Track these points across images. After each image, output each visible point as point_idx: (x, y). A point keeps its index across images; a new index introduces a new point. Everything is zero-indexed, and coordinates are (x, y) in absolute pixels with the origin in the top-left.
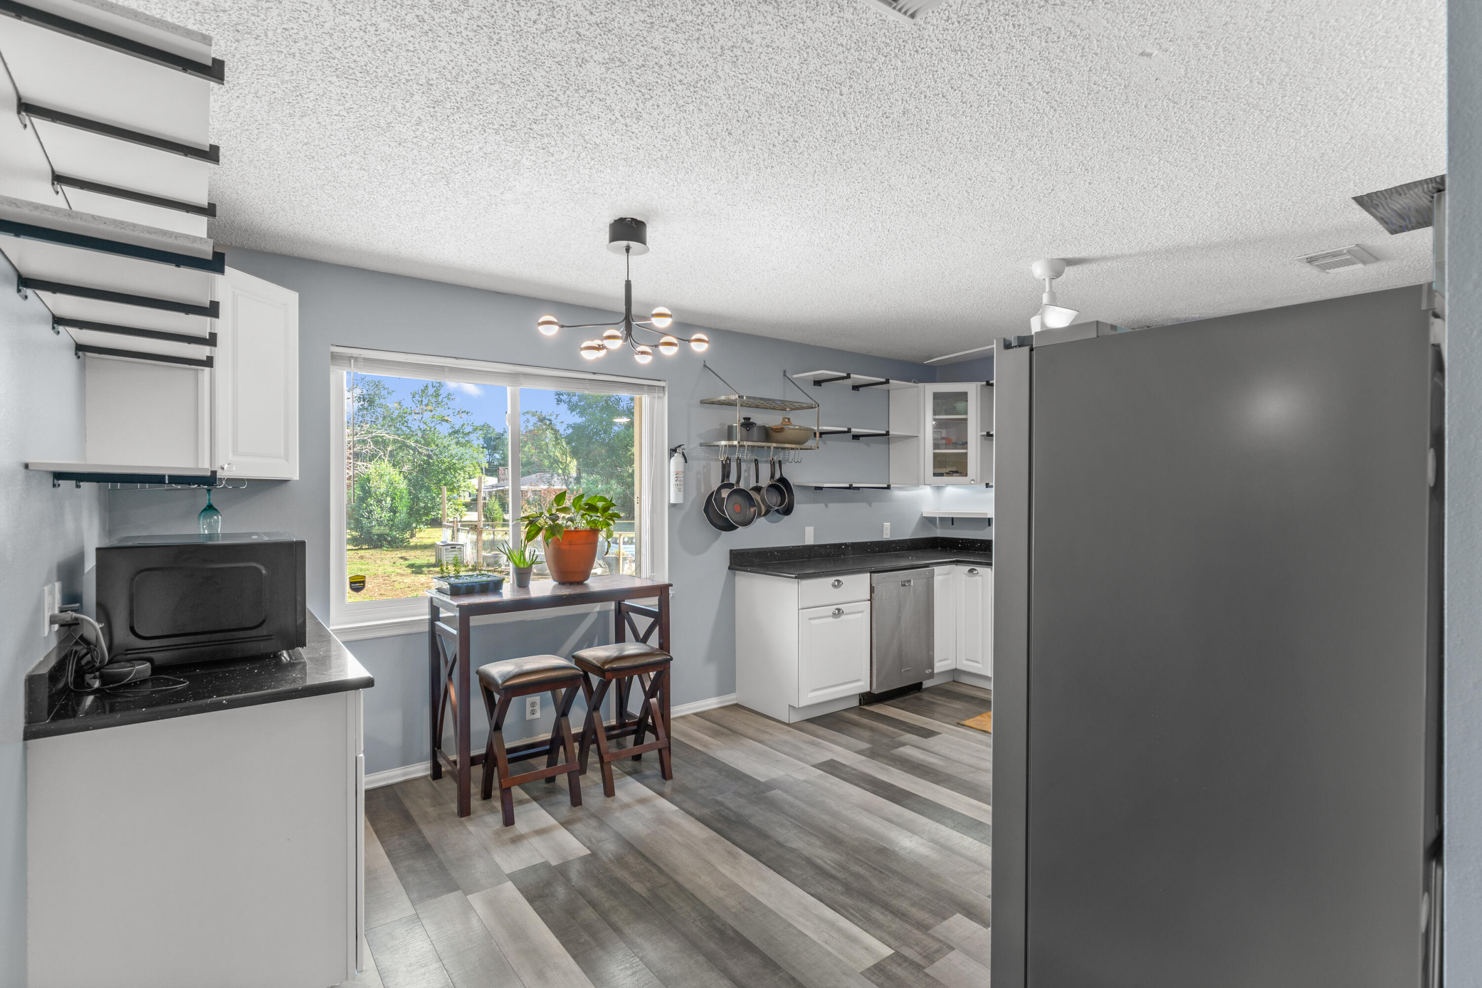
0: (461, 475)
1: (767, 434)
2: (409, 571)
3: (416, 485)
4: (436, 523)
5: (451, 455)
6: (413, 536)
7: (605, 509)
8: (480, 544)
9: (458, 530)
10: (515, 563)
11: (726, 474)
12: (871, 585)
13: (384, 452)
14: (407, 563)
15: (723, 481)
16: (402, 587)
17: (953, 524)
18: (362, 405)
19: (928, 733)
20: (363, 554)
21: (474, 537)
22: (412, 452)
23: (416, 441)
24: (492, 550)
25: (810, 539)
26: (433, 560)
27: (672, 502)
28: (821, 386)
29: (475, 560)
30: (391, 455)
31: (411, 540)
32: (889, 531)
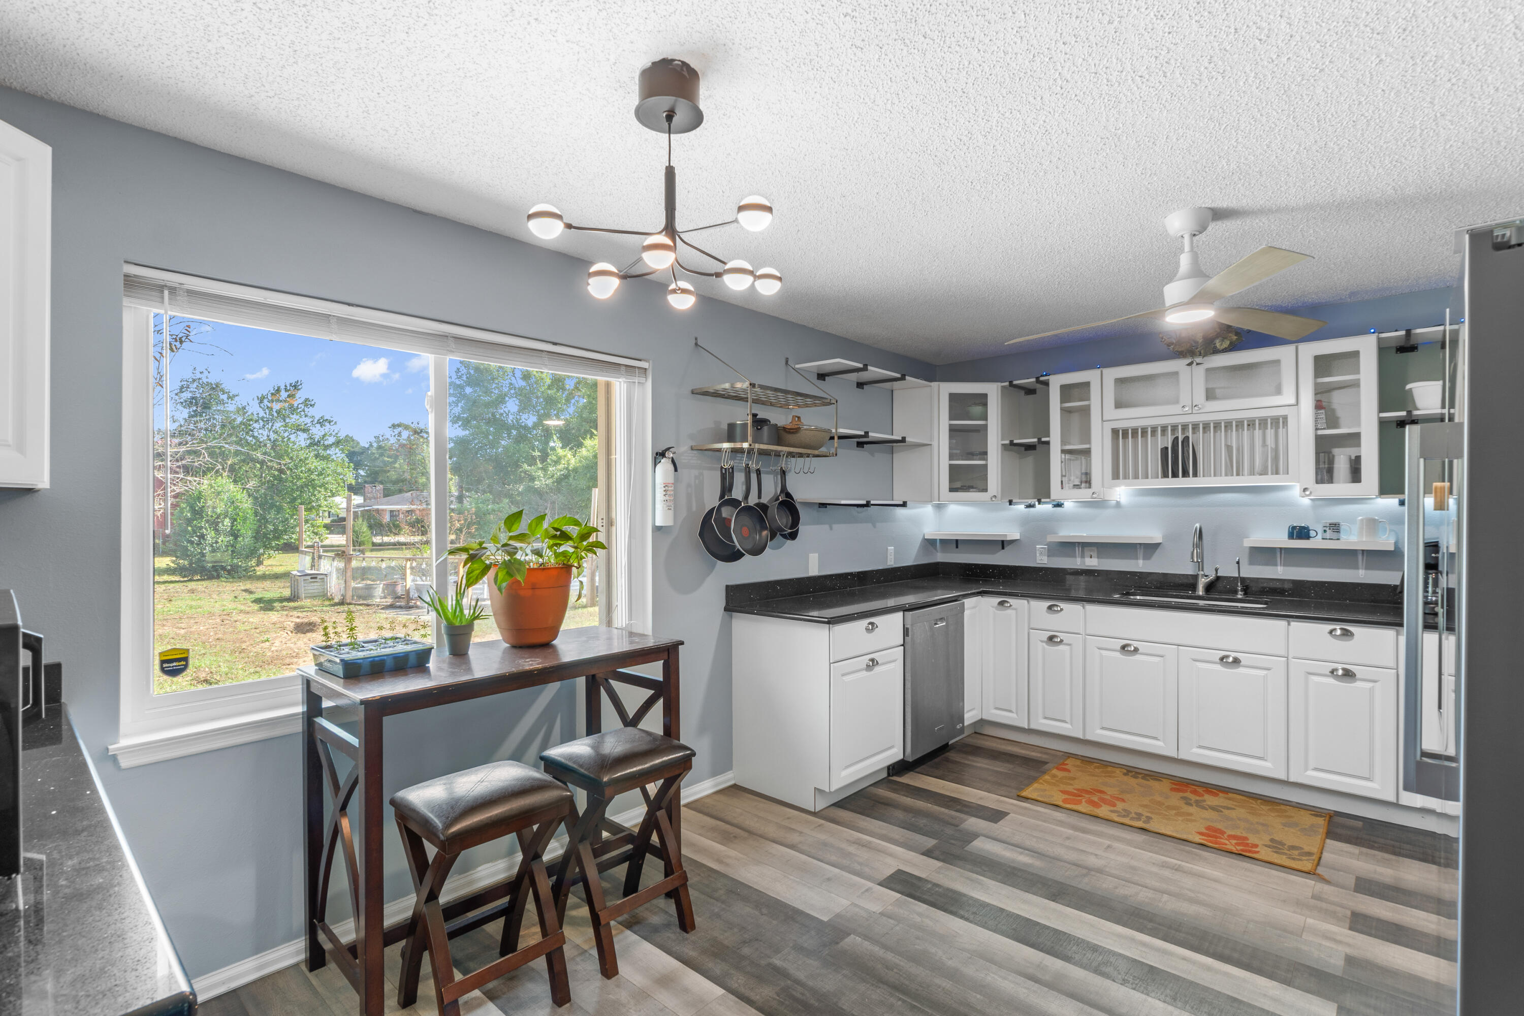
0: (321, 494)
1: (781, 435)
2: (256, 607)
3: (263, 504)
4: (291, 548)
5: (309, 470)
6: (259, 563)
7: (584, 536)
8: (349, 574)
9: (320, 557)
10: (447, 619)
11: (726, 487)
12: (904, 625)
13: (223, 466)
14: (253, 597)
15: (722, 496)
16: (248, 628)
17: (957, 547)
18: (194, 411)
19: (996, 816)
20: (194, 587)
21: (341, 565)
22: (258, 466)
23: (265, 453)
24: (363, 580)
25: (814, 570)
26: (287, 593)
27: (658, 523)
28: (824, 380)
29: (343, 592)
30: (232, 469)
31: (257, 569)
32: (892, 557)
